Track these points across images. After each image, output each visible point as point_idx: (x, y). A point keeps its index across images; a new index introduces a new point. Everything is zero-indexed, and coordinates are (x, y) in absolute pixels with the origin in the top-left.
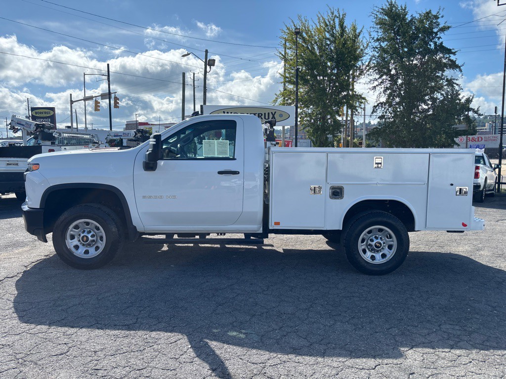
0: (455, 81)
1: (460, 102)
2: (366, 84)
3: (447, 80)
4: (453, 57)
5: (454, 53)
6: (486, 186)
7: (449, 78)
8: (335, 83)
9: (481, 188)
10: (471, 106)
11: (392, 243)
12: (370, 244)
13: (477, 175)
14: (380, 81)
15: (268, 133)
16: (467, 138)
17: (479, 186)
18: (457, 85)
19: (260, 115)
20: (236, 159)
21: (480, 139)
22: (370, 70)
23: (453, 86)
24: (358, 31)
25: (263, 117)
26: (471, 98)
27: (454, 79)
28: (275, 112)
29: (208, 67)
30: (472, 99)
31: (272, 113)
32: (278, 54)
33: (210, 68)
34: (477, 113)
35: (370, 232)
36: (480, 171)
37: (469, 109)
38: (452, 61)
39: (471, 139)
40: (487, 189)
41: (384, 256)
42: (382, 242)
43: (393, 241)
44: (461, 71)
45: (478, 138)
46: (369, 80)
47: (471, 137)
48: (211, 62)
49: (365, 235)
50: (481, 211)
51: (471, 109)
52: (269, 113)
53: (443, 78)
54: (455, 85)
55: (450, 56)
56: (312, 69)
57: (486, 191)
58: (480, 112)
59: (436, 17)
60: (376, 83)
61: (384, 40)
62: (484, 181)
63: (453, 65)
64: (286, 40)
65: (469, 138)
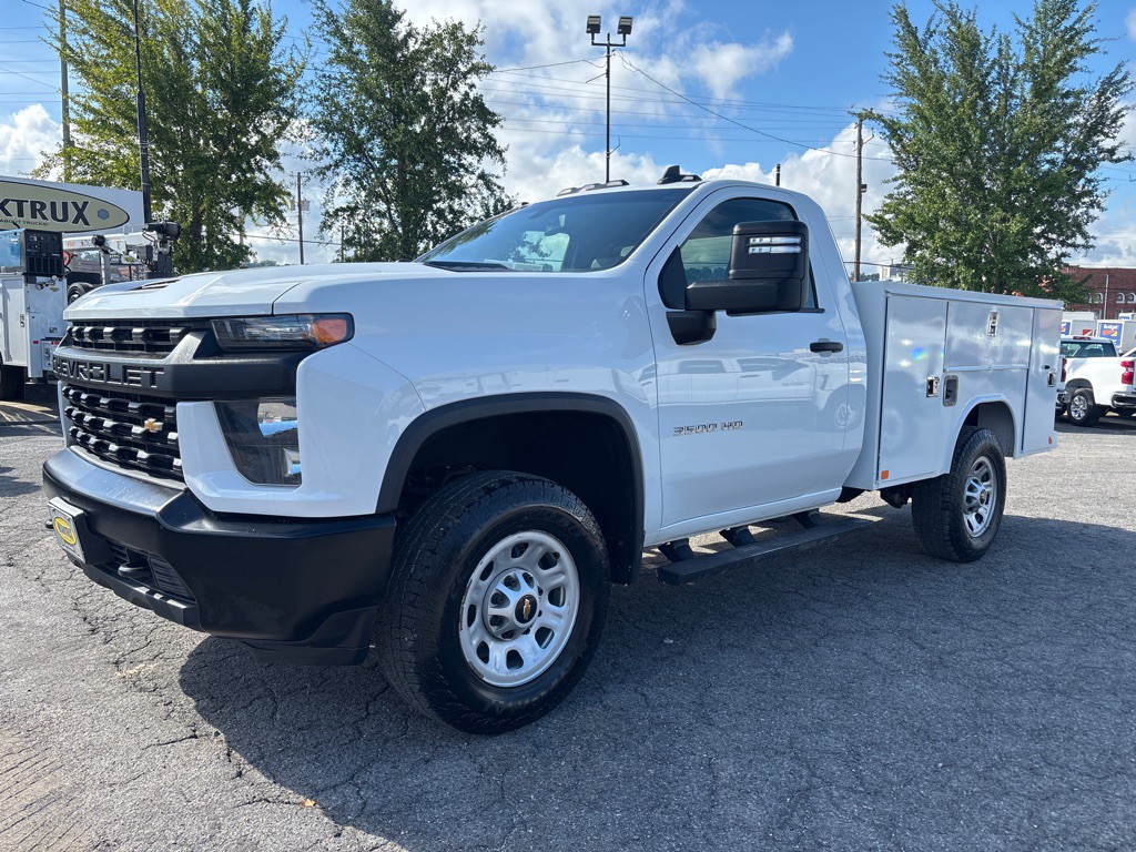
15: (155, 258)
19: (38, 206)
20: (822, 311)
24: (276, 28)
25: (47, 212)
28: (85, 204)
31: (75, 204)
52: (65, 205)
59: (471, 40)
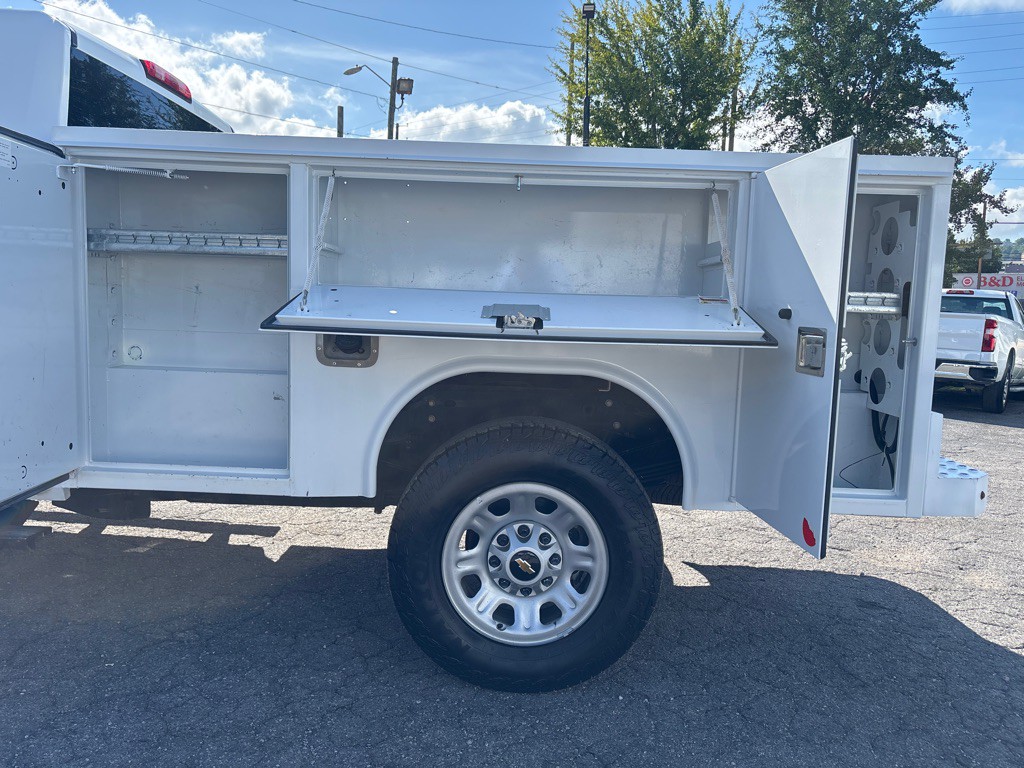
0: (948, 131)
1: (960, 180)
2: (747, 138)
3: (931, 128)
4: (945, 75)
5: (948, 65)
6: (1013, 372)
7: (937, 123)
8: (677, 137)
9: (999, 378)
10: (986, 190)
11: (588, 563)
12: (494, 557)
13: (988, 344)
14: (779, 130)
16: (979, 278)
17: (994, 372)
18: (955, 138)
21: (1008, 282)
22: (759, 107)
23: (944, 143)
24: (731, 17)
26: (987, 171)
27: (947, 127)
29: (398, 96)
30: (988, 174)
32: (552, 69)
33: (402, 99)
34: (999, 207)
35: (500, 507)
36: (996, 332)
37: (981, 198)
38: (943, 83)
39: (988, 281)
40: (1014, 380)
41: (550, 613)
42: (544, 556)
43: (591, 556)
44: (965, 107)
45: (1004, 278)
46: (755, 130)
47: (988, 276)
48: (403, 86)
49: (477, 515)
50: (993, 434)
51: (987, 196)
53: (922, 123)
54: (947, 139)
55: (938, 72)
56: (626, 103)
57: (1010, 385)
58: (1005, 204)
60: (770, 137)
61: (786, 33)
62: (1006, 359)
63: (947, 94)
64: (573, 40)
65: (985, 278)
